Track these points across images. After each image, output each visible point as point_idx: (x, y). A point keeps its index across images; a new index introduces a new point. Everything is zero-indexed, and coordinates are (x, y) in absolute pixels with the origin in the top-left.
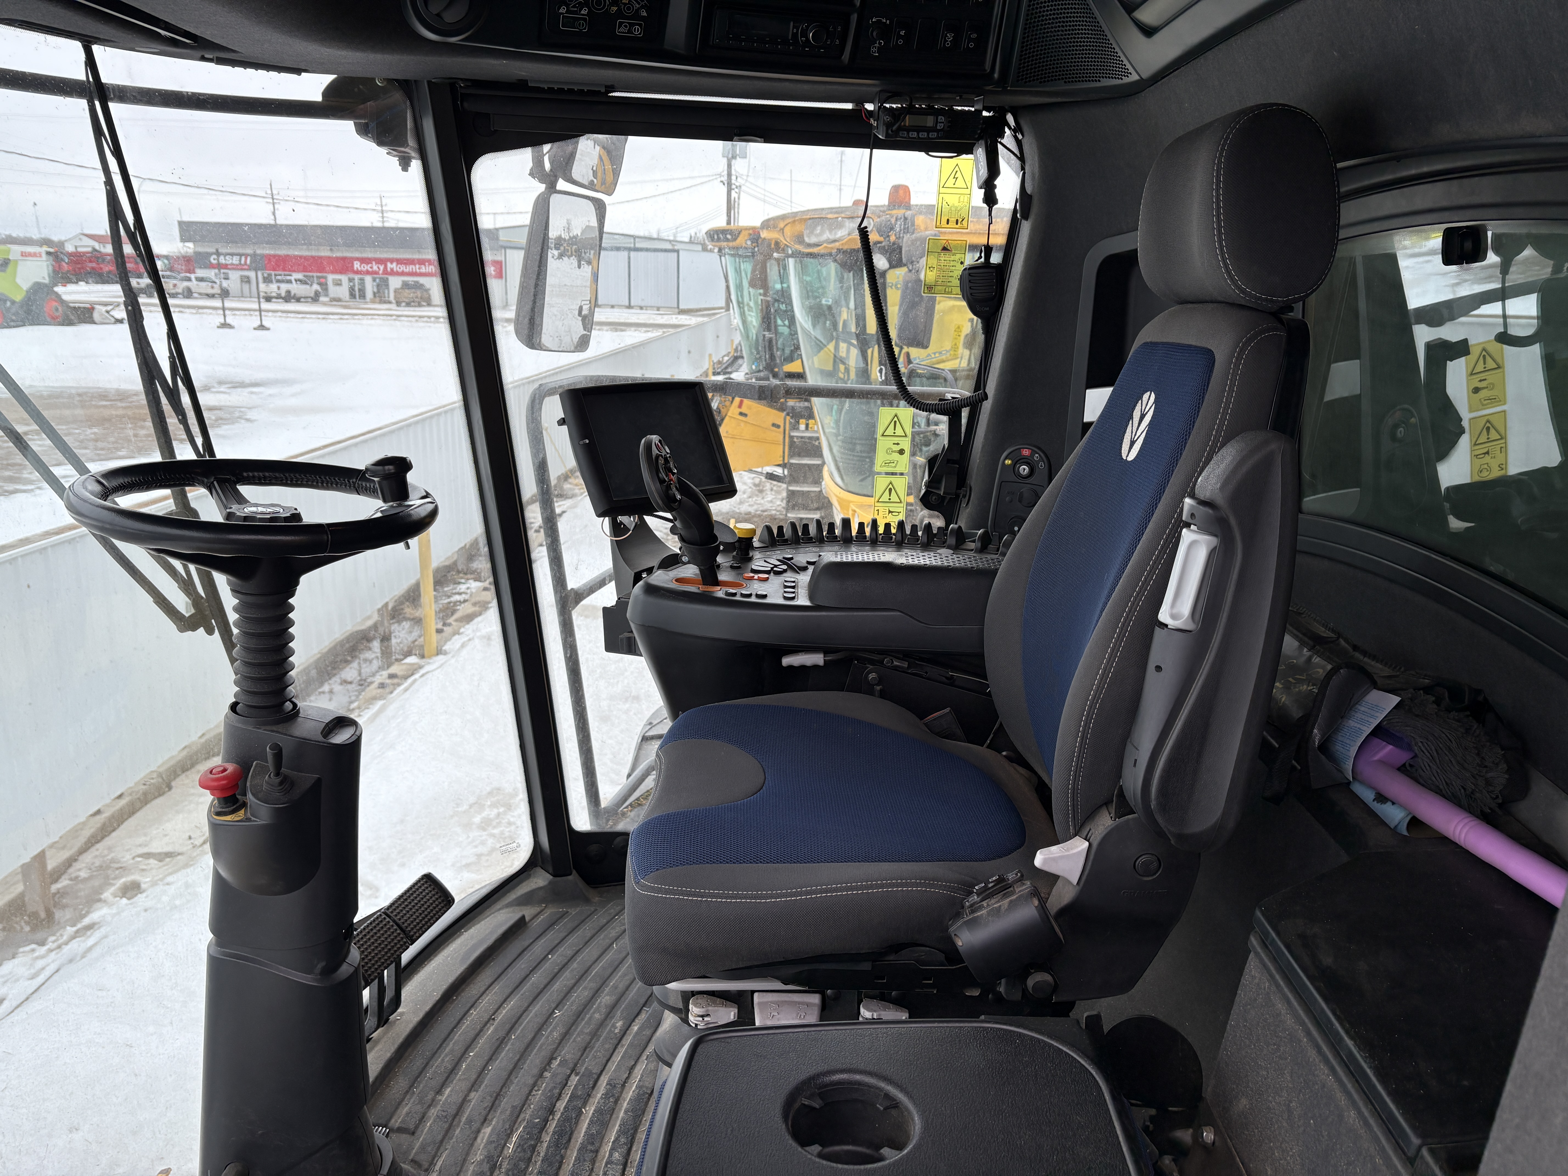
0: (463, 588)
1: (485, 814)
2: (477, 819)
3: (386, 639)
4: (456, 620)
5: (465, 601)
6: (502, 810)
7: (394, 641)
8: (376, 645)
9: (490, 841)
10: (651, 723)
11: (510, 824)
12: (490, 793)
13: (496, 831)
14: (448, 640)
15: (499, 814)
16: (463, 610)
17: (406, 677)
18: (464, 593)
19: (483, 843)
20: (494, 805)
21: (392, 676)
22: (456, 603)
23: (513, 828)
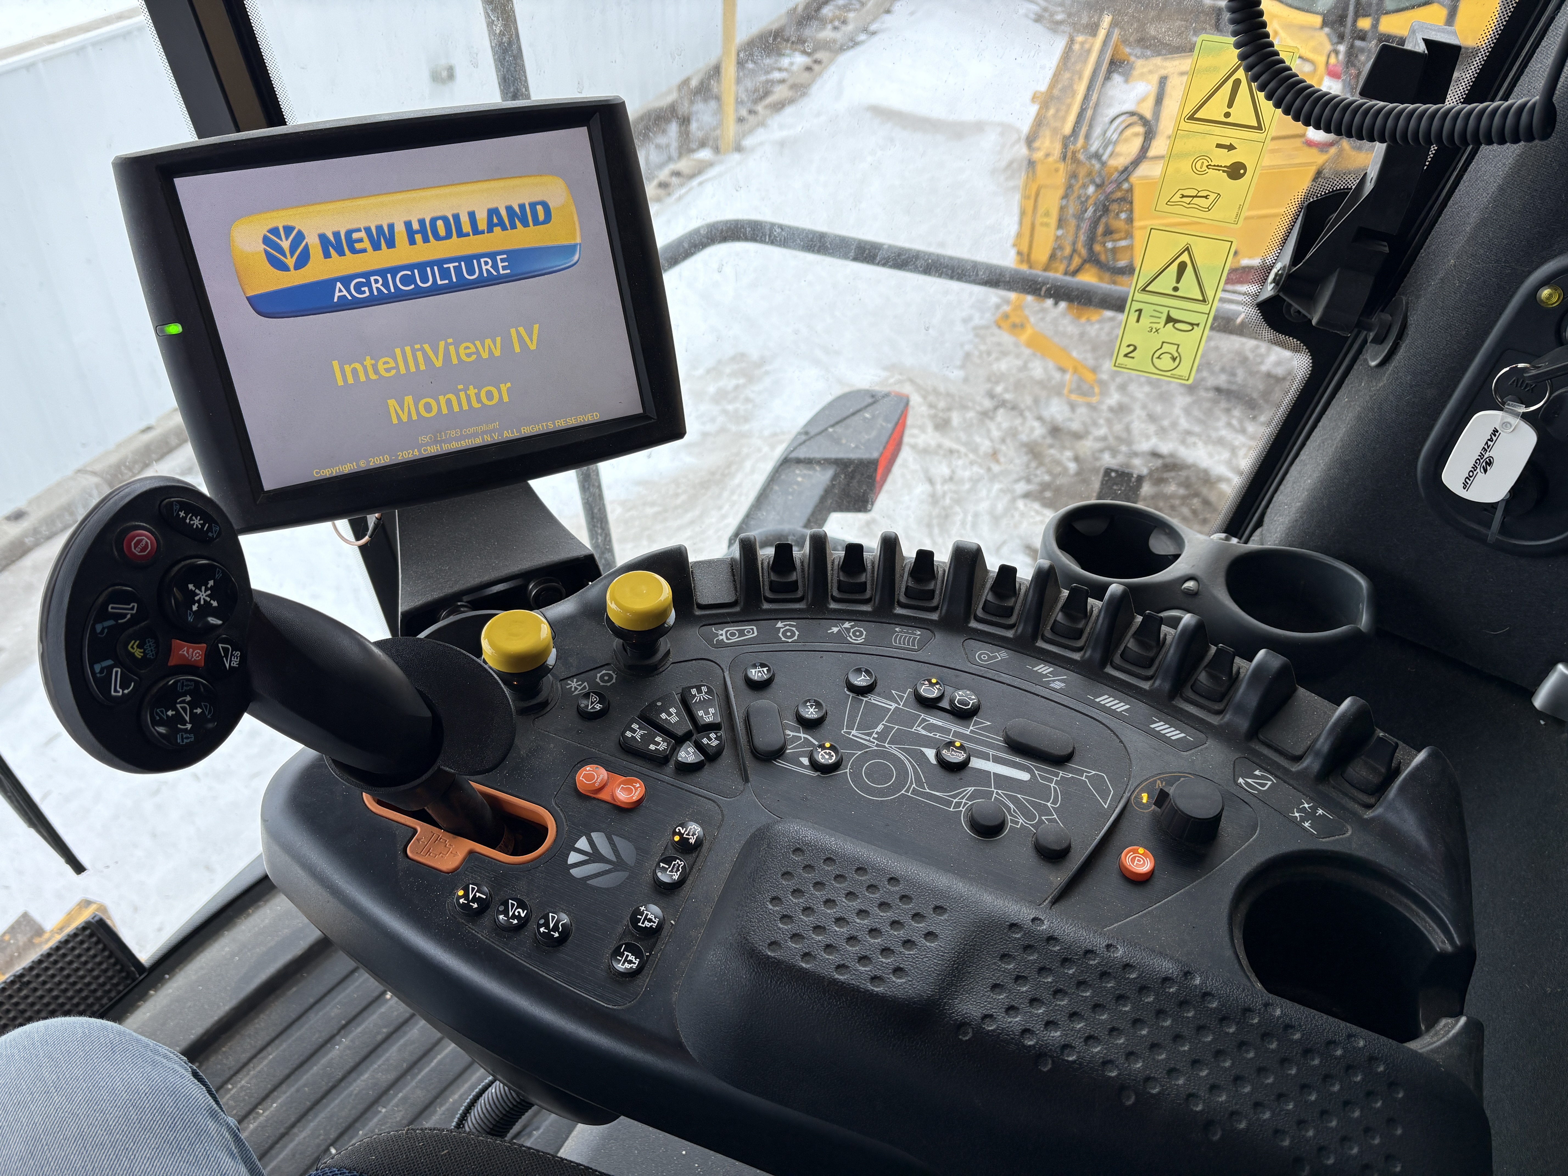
0: (785, 62)
1: (722, 383)
2: (712, 389)
3: (685, 121)
4: (766, 107)
5: (782, 81)
6: (741, 381)
7: (694, 126)
8: (673, 128)
9: (721, 419)
10: (807, 433)
11: (747, 400)
12: (733, 359)
13: (730, 408)
14: (751, 131)
15: (737, 387)
16: (780, 92)
17: (692, 176)
18: (786, 70)
19: (713, 420)
20: (733, 375)
21: (677, 174)
22: (773, 82)
23: (750, 406)
